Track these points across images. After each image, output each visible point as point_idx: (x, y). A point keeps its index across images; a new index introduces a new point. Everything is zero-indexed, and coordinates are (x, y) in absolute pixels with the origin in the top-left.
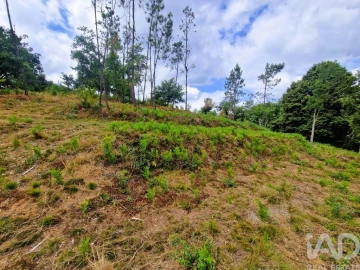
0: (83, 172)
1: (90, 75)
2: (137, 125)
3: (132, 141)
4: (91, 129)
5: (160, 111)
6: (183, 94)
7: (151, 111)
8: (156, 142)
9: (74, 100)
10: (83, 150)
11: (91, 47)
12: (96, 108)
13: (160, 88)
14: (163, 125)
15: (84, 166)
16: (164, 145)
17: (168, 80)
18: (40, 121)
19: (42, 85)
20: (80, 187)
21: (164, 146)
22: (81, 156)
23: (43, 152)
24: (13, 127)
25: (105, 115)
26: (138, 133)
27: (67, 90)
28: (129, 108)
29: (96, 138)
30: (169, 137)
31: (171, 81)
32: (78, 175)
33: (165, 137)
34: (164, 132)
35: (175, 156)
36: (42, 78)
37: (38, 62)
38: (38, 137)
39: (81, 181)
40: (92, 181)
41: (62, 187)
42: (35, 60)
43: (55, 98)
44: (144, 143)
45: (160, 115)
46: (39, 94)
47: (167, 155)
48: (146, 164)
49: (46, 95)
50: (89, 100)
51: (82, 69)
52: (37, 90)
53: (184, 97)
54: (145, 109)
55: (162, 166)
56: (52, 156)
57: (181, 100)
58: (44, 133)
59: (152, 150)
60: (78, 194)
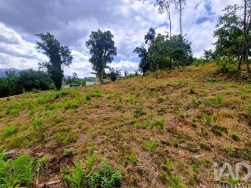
0: (227, 123)
1: (227, 45)
4: (230, 90)
10: (227, 106)
12: (234, 72)
15: (228, 119)
18: (191, 83)
20: (223, 133)
22: (225, 111)
24: (180, 86)
25: (244, 78)
27: (205, 62)
32: (223, 124)
36: (191, 57)
37: (190, 48)
38: (192, 92)
39: (225, 129)
40: (235, 133)
41: (210, 128)
42: (188, 47)
43: (198, 68)
46: (189, 67)
49: (193, 67)
50: (228, 66)
51: (221, 42)
52: (188, 65)
56: (202, 106)
58: (195, 91)
60: (222, 139)
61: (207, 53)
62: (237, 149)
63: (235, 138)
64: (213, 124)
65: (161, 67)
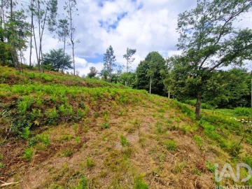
2: (15, 88)
3: (8, 104)
5: (48, 76)
6: (71, 62)
7: (37, 74)
8: (39, 102)
13: (49, 56)
14: (46, 87)
16: (49, 104)
17: (57, 49)
26: (17, 95)
30: (53, 97)
31: (60, 51)
33: (50, 98)
34: (48, 93)
35: (60, 113)
44: (23, 105)
47: (52, 112)
48: (25, 125)
53: (72, 65)
55: (46, 124)
57: (70, 67)
59: (34, 110)
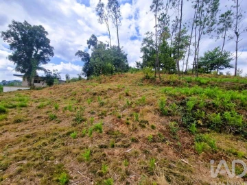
0: (148, 117)
1: (149, 59)
2: (183, 90)
3: (179, 101)
4: (151, 92)
5: (203, 78)
6: (230, 60)
7: (194, 78)
8: (202, 104)
9: (141, 75)
10: (148, 104)
11: (151, 42)
12: (153, 79)
13: (202, 59)
14: (208, 90)
15: (149, 114)
16: (211, 107)
17: (212, 50)
18: (128, 87)
19: (127, 69)
20: (146, 125)
21: (211, 109)
22: (147, 107)
23: (130, 102)
24: (119, 90)
25: (158, 83)
26: (184, 96)
27: (137, 70)
28: (174, 77)
29: (154, 97)
30: (217, 102)
31: (216, 50)
32: (146, 118)
33: (211, 101)
34: (210, 96)
36: (127, 66)
37: (126, 58)
38: (127, 95)
39: (147, 122)
40: (153, 124)
41: (138, 123)
42: (125, 57)
43: (132, 75)
44: (191, 104)
45: (204, 81)
46: (126, 74)
47: (216, 117)
48: (192, 121)
49: (129, 74)
50: (149, 74)
51: (145, 56)
52: (125, 72)
53: (231, 63)
54: (188, 77)
55: (208, 126)
56: (133, 105)
57: (228, 66)
58: (130, 93)
59: (198, 111)
60: (146, 130)
61: (138, 64)
62: (154, 136)
63: (153, 127)
64: (140, 119)
65: (104, 73)
